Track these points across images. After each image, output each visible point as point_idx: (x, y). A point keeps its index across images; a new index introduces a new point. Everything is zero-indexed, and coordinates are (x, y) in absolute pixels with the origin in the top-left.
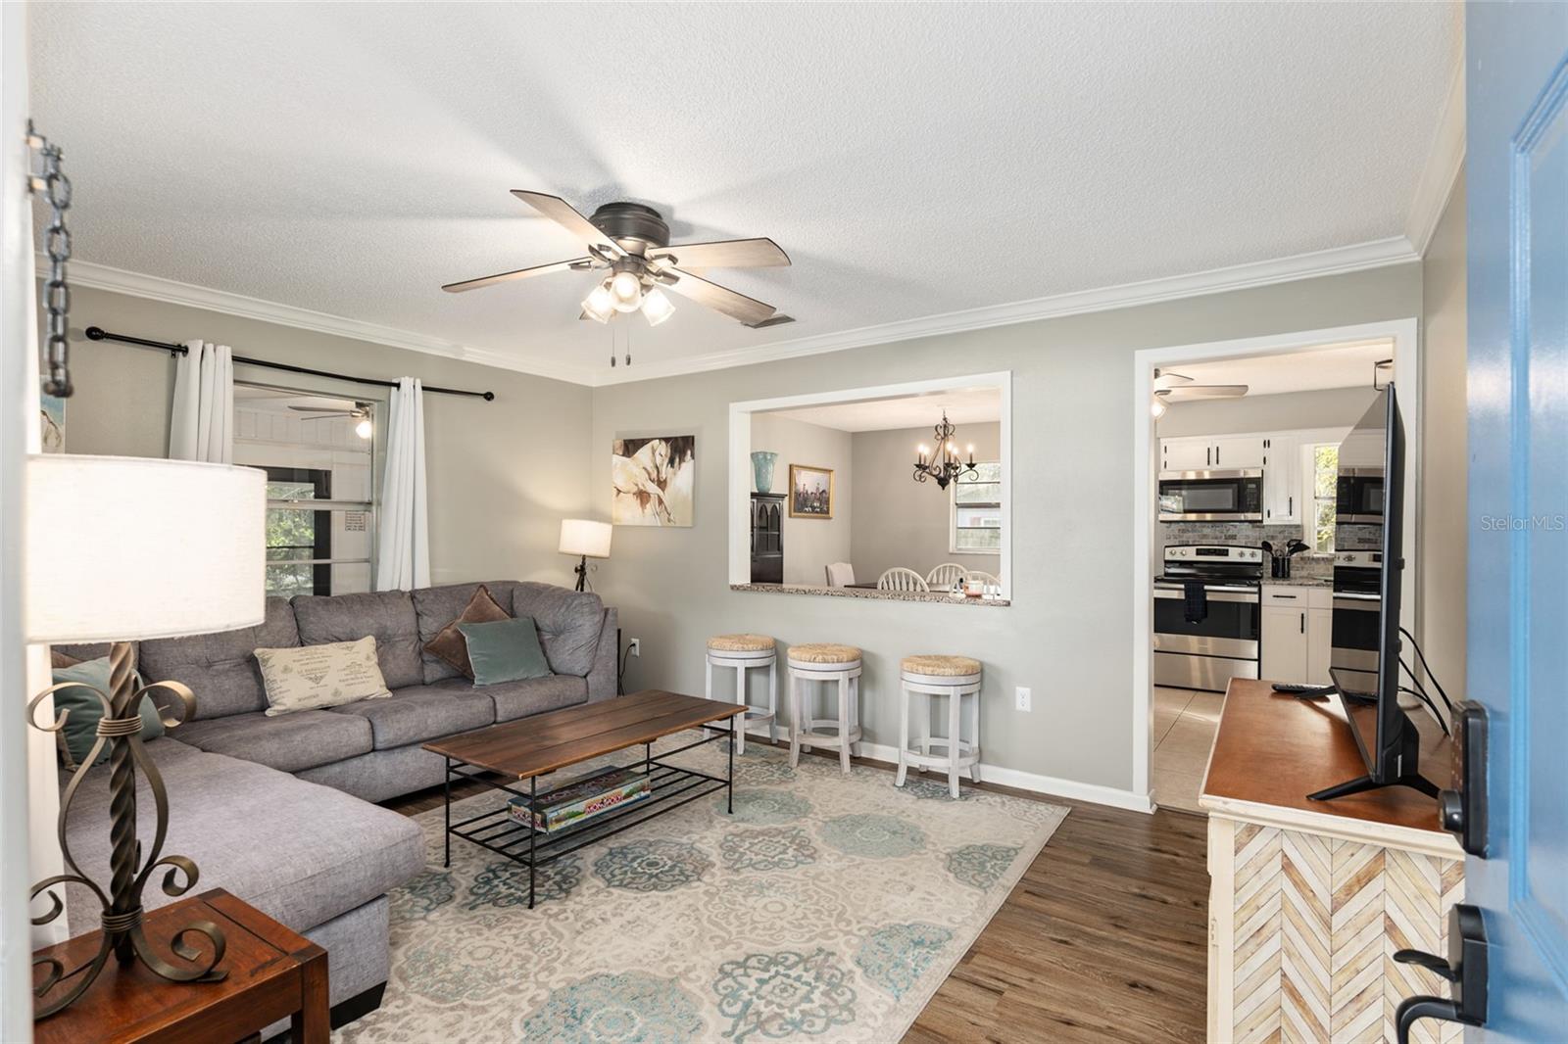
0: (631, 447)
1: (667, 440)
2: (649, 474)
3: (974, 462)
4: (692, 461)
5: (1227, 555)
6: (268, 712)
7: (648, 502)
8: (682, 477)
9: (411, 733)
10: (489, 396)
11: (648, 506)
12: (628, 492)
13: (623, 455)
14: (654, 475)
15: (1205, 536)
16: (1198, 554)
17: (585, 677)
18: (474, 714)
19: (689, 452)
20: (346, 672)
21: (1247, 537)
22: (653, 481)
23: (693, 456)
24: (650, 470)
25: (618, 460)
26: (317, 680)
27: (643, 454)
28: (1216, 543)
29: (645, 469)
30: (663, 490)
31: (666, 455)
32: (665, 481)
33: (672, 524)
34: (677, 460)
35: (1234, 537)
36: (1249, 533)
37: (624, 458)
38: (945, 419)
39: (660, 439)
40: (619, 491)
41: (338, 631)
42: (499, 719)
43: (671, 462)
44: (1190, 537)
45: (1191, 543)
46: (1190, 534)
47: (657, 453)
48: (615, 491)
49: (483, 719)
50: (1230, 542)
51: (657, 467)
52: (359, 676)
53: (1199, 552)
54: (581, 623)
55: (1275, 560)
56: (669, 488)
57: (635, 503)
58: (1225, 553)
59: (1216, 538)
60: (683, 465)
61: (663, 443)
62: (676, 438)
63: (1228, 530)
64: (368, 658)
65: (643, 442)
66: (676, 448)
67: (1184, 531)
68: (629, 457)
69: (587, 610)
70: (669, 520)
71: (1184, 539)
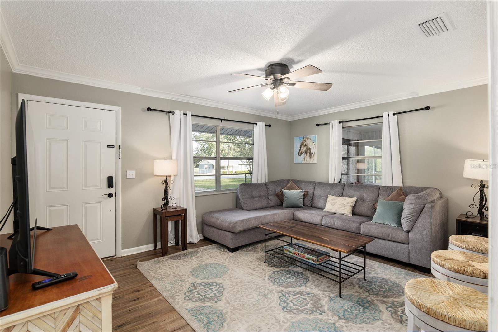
6: (324, 210)
9: (330, 224)
10: (428, 108)
17: (408, 232)
18: (350, 227)
20: (340, 205)
26: (333, 205)
41: (350, 194)
42: (361, 233)
49: (354, 230)
52: (343, 207)
64: (348, 203)
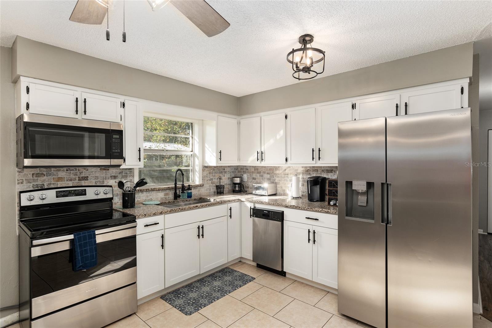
5: (85, 194)
15: (60, 179)
16: (57, 197)
21: (97, 178)
28: (71, 185)
35: (86, 178)
36: (98, 174)
44: (45, 180)
45: (46, 187)
46: (45, 177)
50: (83, 183)
53: (59, 195)
55: (124, 195)
58: (84, 193)
59: (71, 180)
63: (81, 173)
67: (38, 175)
71: (39, 183)
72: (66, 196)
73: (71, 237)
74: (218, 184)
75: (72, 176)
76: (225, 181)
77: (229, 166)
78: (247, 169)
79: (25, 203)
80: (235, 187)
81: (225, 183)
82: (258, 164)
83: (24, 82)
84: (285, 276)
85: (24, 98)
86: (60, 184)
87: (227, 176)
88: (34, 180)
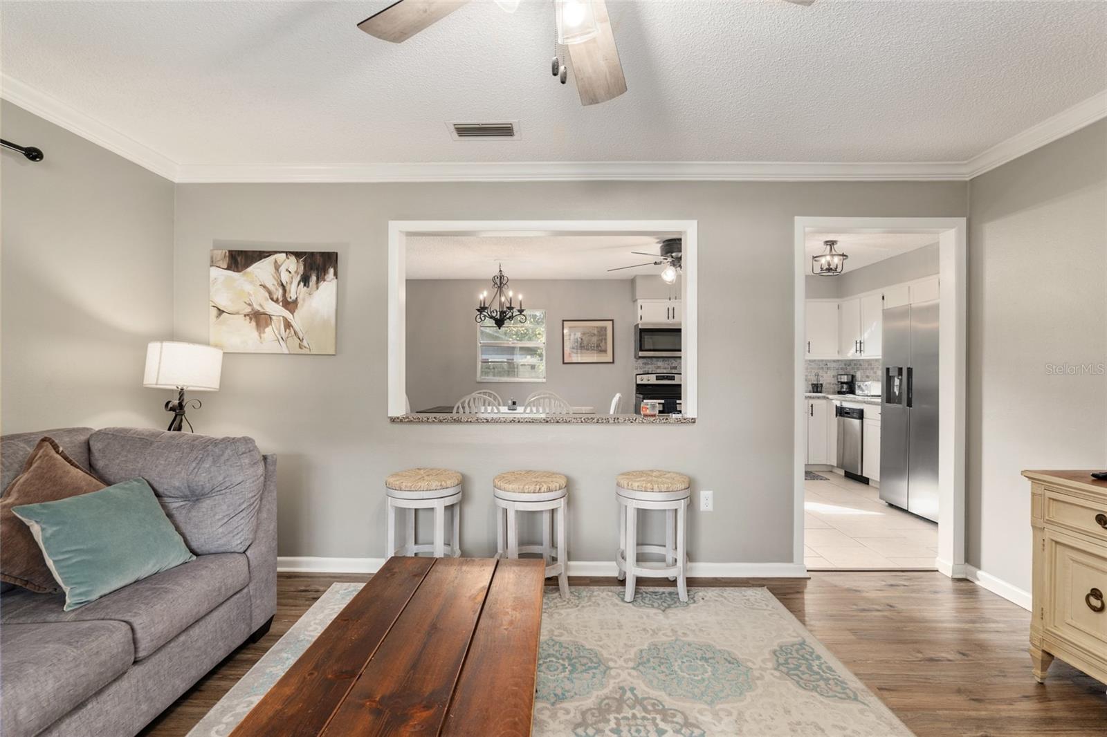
0: (240, 260)
1: (298, 255)
2: (270, 293)
3: (523, 308)
4: (336, 280)
5: (674, 380)
7: (267, 326)
8: (322, 297)
11: (268, 330)
12: (237, 313)
13: (228, 268)
14: (279, 294)
15: (659, 367)
16: (657, 379)
17: (244, 552)
19: (331, 271)
22: (277, 301)
23: (336, 274)
24: (272, 288)
25: (220, 274)
27: (261, 270)
28: (665, 372)
29: (264, 286)
30: (292, 312)
31: (296, 272)
32: (295, 302)
33: (304, 351)
34: (314, 278)
35: (675, 368)
37: (230, 273)
38: (500, 271)
39: (287, 253)
40: (221, 312)
43: (305, 280)
44: (650, 368)
45: (652, 372)
46: (650, 366)
47: (282, 269)
48: (215, 312)
50: (674, 371)
51: (282, 285)
53: (658, 378)
54: (240, 479)
56: (301, 311)
57: (249, 327)
58: (673, 378)
59: (665, 369)
60: (323, 285)
61: (293, 259)
62: (312, 254)
63: (672, 364)
65: (260, 255)
66: (311, 264)
67: (646, 364)
68: (238, 271)
69: (247, 461)
70: (301, 347)
71: (646, 369)
72: (662, 380)
73: (663, 401)
74: (815, 382)
75: (666, 366)
76: (827, 379)
77: (834, 361)
78: (860, 365)
79: (639, 382)
80: (842, 387)
81: (828, 381)
82: (858, 356)
83: (640, 302)
84: (868, 484)
85: (640, 312)
86: (658, 371)
87: (831, 373)
88: (644, 368)
